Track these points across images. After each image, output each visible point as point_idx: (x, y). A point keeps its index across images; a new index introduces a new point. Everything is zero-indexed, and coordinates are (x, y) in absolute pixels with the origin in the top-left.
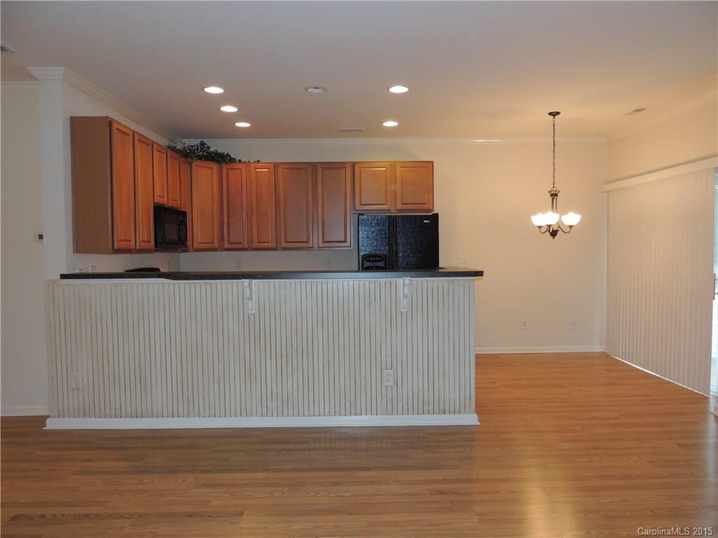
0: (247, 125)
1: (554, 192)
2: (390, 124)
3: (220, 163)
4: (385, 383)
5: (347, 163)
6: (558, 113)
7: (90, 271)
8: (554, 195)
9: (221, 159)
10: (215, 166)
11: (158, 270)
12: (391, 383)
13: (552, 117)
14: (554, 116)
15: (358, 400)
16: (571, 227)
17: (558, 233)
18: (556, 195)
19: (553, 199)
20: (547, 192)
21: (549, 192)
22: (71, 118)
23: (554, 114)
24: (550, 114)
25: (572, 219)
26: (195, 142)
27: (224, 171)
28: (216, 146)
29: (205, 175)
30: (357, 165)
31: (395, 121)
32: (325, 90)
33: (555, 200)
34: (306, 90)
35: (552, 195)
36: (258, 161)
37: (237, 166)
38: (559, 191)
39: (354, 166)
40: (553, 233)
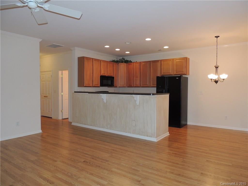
0: (129, 52)
1: (216, 66)
2: (166, 47)
3: (127, 63)
4: (133, 125)
5: (159, 60)
6: (219, 36)
7: (83, 91)
8: (217, 67)
9: (127, 62)
10: (125, 64)
11: (108, 92)
12: (134, 125)
14: (217, 38)
15: (126, 129)
16: (224, 79)
17: (218, 82)
18: (218, 67)
19: (216, 69)
20: (214, 66)
21: (215, 66)
22: (78, 58)
23: (217, 37)
24: (216, 37)
25: (224, 76)
26: (121, 58)
27: (128, 65)
28: (127, 58)
29: (123, 67)
31: (168, 46)
32: (131, 43)
33: (217, 69)
34: (125, 43)
35: (216, 67)
36: (136, 62)
37: (131, 63)
38: (219, 66)
39: (161, 61)
40: (216, 82)
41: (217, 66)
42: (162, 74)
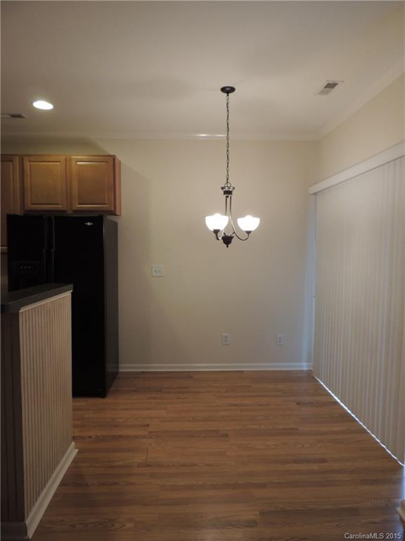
1: (227, 189)
5: (16, 155)
6: (232, 89)
8: (228, 193)
13: (226, 94)
14: (228, 93)
16: (248, 232)
17: (233, 240)
18: (230, 193)
19: (227, 197)
20: (220, 189)
21: (222, 188)
23: (228, 90)
24: (223, 90)
25: (249, 223)
30: (26, 159)
33: (228, 199)
35: (225, 193)
38: (234, 188)
39: (23, 159)
40: (227, 240)
41: (229, 188)
42: (29, 206)
